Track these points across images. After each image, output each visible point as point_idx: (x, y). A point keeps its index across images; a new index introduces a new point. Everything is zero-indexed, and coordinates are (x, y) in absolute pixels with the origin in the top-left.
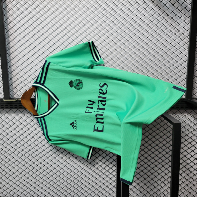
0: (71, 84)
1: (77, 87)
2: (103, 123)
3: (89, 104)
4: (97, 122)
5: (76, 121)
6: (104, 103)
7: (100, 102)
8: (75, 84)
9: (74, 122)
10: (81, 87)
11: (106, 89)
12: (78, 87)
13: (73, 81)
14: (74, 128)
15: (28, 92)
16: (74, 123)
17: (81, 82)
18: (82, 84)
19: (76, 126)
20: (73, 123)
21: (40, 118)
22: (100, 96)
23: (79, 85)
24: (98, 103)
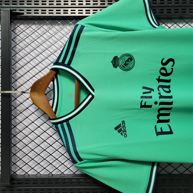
0: (115, 62)
1: (124, 67)
2: (168, 121)
3: (144, 93)
4: (159, 121)
5: (123, 123)
6: (167, 90)
7: (160, 89)
8: (121, 62)
9: (122, 124)
10: (131, 66)
11: (172, 67)
12: (126, 67)
13: (119, 57)
14: (122, 134)
15: (43, 79)
16: (122, 126)
17: (131, 59)
18: (132, 61)
19: (125, 131)
20: (120, 126)
21: (61, 123)
22: (160, 78)
23: (128, 63)
24: (159, 91)
